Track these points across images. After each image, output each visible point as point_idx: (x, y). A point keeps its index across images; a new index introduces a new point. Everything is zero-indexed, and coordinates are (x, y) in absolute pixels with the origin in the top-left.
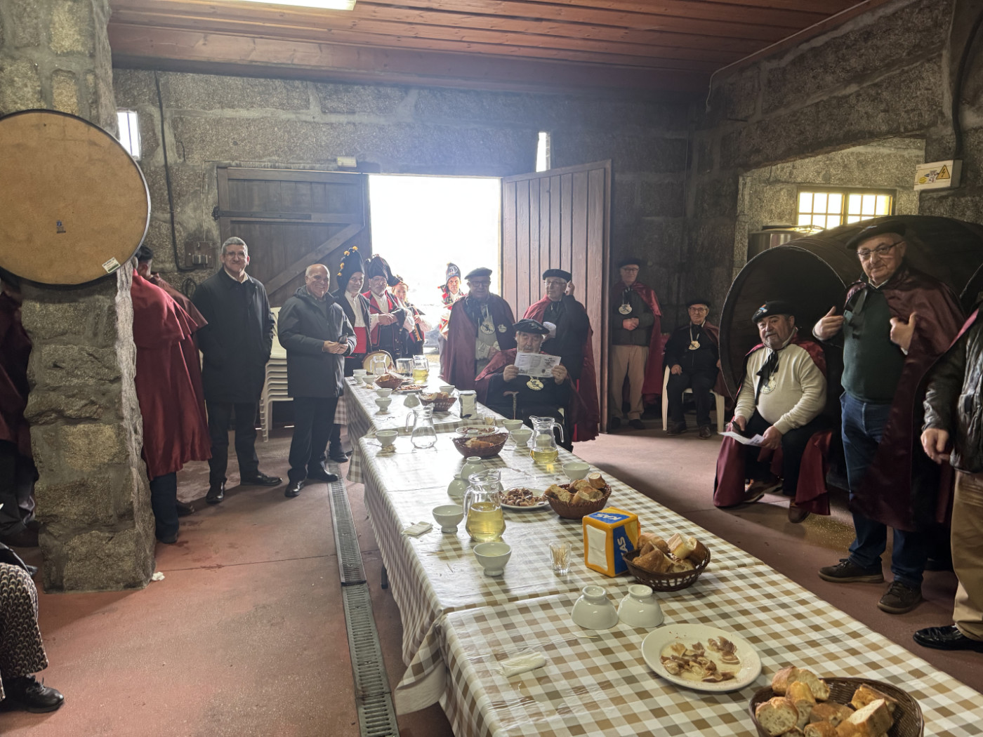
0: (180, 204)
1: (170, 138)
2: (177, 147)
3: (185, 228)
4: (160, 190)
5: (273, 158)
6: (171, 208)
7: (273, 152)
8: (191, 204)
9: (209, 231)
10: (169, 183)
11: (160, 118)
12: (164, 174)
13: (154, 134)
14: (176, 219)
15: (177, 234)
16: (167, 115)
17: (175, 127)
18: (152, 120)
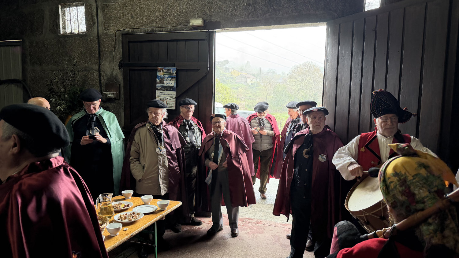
0: (104, 59)
1: (101, 18)
2: (104, 24)
3: (106, 74)
4: (95, 51)
5: (153, 25)
6: (100, 62)
7: (153, 21)
8: (108, 59)
9: (117, 76)
10: (99, 46)
11: (95, 6)
12: (97, 41)
13: (92, 16)
14: (102, 69)
15: (102, 78)
16: (99, 4)
17: (103, 11)
18: (91, 8)
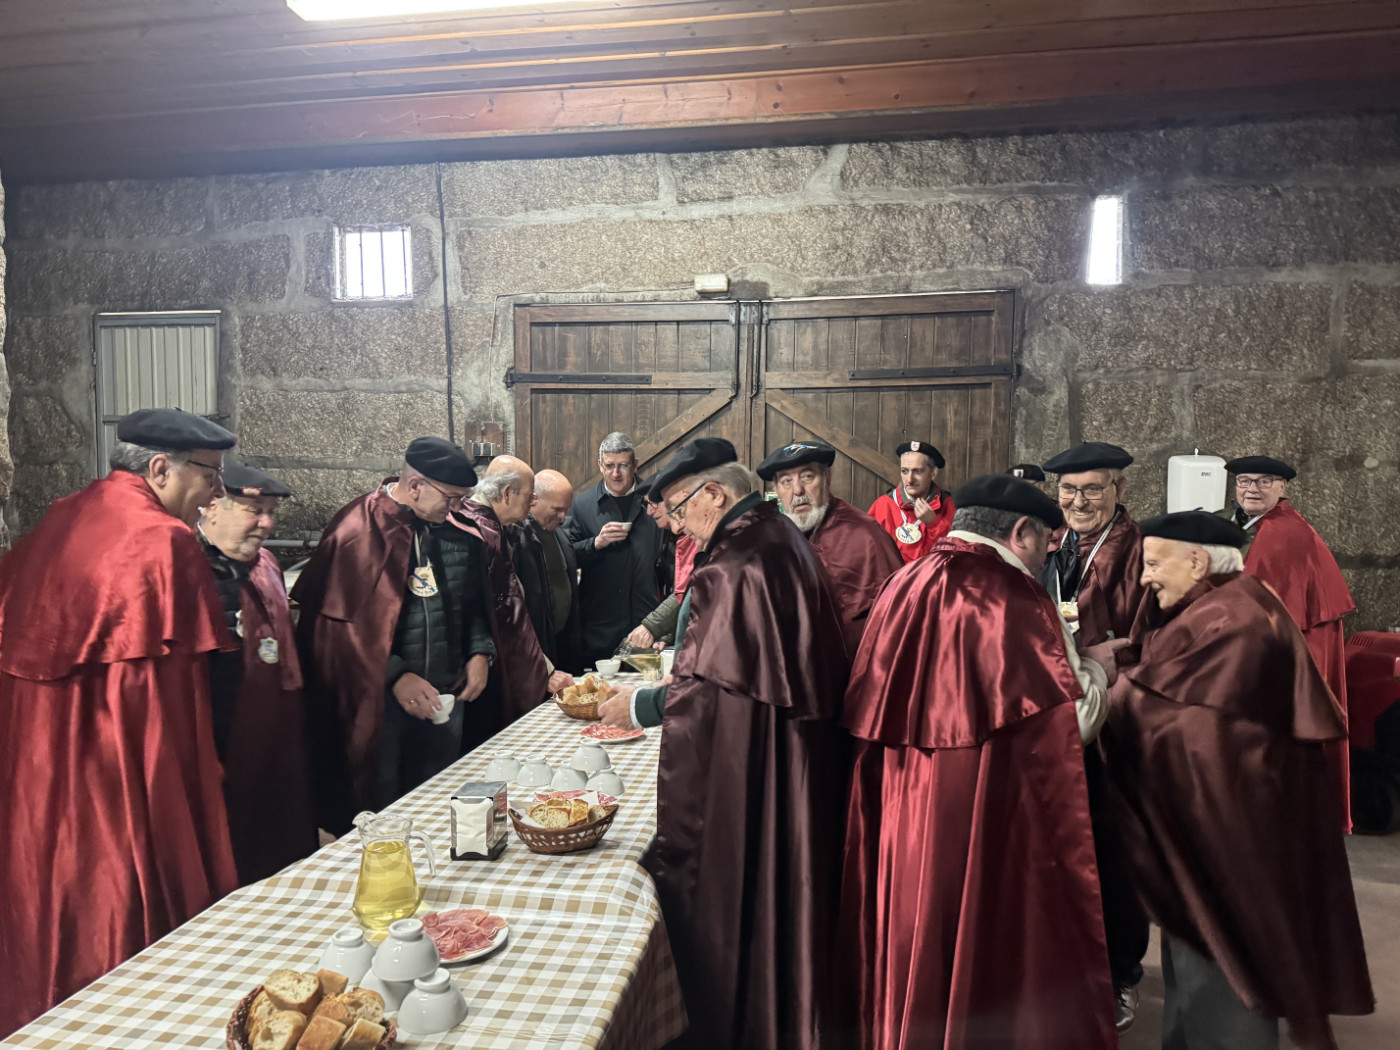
0: (462, 365)
1: (453, 264)
2: (463, 277)
3: (466, 401)
4: (435, 343)
5: (598, 285)
6: (449, 372)
7: (597, 276)
8: (475, 364)
9: (498, 406)
10: (449, 333)
11: (440, 235)
12: (442, 319)
13: (431, 258)
14: (455, 387)
15: (455, 410)
16: (451, 228)
17: (461, 248)
18: (429, 238)
